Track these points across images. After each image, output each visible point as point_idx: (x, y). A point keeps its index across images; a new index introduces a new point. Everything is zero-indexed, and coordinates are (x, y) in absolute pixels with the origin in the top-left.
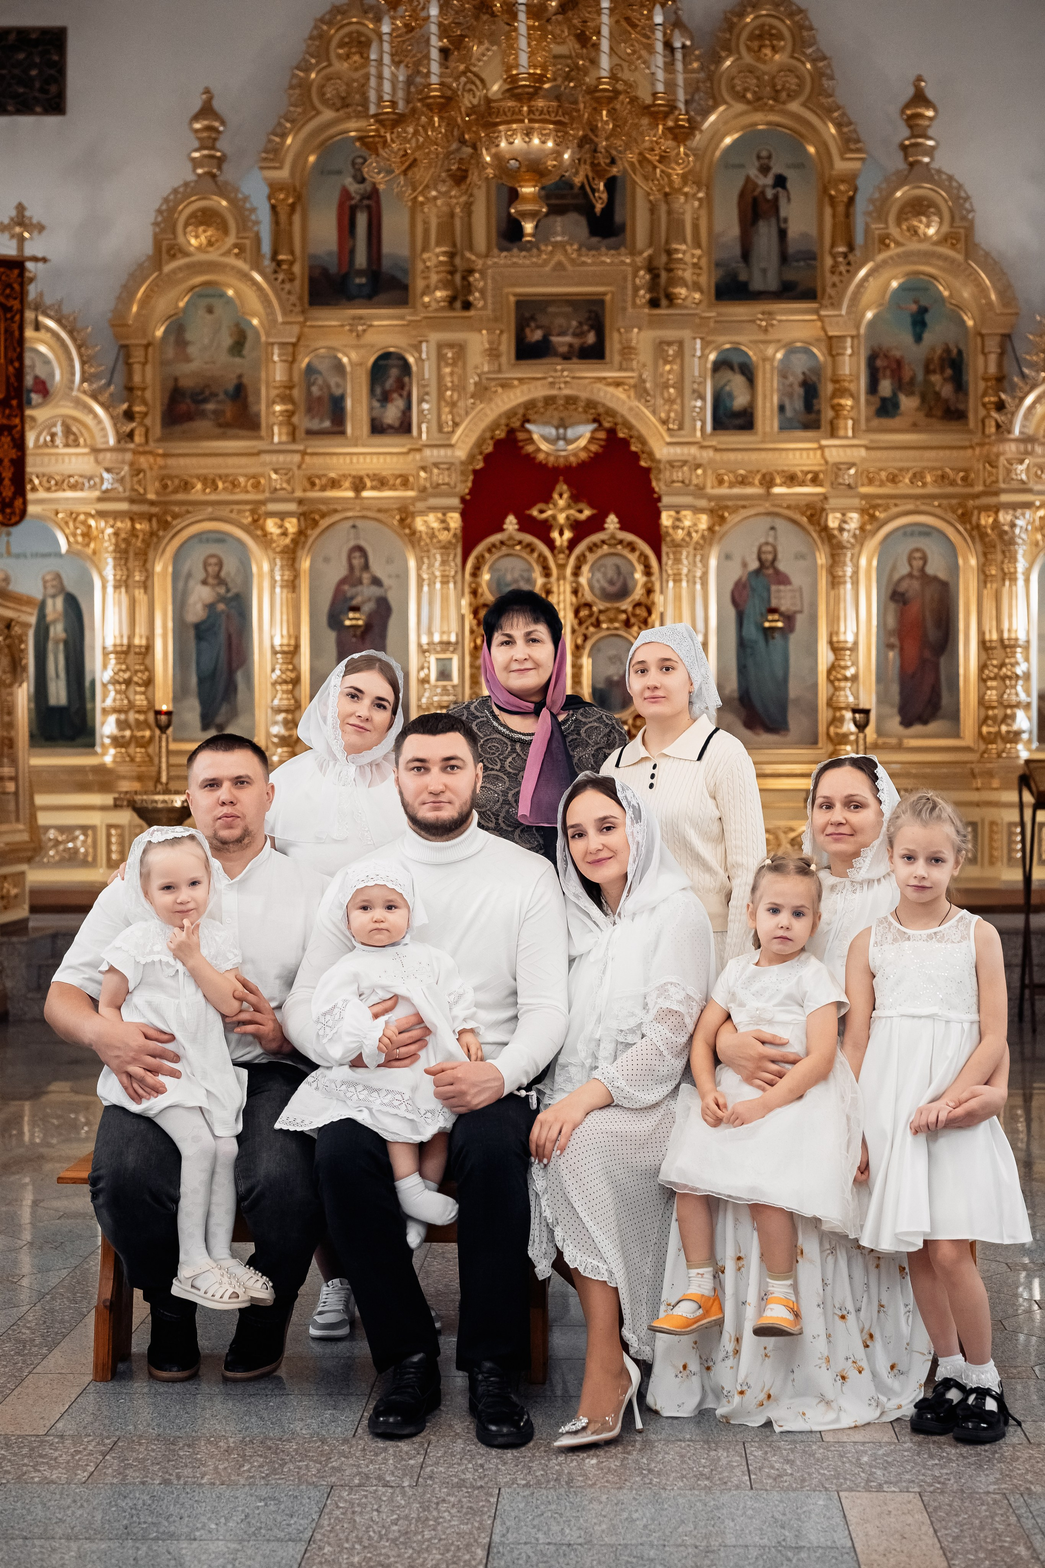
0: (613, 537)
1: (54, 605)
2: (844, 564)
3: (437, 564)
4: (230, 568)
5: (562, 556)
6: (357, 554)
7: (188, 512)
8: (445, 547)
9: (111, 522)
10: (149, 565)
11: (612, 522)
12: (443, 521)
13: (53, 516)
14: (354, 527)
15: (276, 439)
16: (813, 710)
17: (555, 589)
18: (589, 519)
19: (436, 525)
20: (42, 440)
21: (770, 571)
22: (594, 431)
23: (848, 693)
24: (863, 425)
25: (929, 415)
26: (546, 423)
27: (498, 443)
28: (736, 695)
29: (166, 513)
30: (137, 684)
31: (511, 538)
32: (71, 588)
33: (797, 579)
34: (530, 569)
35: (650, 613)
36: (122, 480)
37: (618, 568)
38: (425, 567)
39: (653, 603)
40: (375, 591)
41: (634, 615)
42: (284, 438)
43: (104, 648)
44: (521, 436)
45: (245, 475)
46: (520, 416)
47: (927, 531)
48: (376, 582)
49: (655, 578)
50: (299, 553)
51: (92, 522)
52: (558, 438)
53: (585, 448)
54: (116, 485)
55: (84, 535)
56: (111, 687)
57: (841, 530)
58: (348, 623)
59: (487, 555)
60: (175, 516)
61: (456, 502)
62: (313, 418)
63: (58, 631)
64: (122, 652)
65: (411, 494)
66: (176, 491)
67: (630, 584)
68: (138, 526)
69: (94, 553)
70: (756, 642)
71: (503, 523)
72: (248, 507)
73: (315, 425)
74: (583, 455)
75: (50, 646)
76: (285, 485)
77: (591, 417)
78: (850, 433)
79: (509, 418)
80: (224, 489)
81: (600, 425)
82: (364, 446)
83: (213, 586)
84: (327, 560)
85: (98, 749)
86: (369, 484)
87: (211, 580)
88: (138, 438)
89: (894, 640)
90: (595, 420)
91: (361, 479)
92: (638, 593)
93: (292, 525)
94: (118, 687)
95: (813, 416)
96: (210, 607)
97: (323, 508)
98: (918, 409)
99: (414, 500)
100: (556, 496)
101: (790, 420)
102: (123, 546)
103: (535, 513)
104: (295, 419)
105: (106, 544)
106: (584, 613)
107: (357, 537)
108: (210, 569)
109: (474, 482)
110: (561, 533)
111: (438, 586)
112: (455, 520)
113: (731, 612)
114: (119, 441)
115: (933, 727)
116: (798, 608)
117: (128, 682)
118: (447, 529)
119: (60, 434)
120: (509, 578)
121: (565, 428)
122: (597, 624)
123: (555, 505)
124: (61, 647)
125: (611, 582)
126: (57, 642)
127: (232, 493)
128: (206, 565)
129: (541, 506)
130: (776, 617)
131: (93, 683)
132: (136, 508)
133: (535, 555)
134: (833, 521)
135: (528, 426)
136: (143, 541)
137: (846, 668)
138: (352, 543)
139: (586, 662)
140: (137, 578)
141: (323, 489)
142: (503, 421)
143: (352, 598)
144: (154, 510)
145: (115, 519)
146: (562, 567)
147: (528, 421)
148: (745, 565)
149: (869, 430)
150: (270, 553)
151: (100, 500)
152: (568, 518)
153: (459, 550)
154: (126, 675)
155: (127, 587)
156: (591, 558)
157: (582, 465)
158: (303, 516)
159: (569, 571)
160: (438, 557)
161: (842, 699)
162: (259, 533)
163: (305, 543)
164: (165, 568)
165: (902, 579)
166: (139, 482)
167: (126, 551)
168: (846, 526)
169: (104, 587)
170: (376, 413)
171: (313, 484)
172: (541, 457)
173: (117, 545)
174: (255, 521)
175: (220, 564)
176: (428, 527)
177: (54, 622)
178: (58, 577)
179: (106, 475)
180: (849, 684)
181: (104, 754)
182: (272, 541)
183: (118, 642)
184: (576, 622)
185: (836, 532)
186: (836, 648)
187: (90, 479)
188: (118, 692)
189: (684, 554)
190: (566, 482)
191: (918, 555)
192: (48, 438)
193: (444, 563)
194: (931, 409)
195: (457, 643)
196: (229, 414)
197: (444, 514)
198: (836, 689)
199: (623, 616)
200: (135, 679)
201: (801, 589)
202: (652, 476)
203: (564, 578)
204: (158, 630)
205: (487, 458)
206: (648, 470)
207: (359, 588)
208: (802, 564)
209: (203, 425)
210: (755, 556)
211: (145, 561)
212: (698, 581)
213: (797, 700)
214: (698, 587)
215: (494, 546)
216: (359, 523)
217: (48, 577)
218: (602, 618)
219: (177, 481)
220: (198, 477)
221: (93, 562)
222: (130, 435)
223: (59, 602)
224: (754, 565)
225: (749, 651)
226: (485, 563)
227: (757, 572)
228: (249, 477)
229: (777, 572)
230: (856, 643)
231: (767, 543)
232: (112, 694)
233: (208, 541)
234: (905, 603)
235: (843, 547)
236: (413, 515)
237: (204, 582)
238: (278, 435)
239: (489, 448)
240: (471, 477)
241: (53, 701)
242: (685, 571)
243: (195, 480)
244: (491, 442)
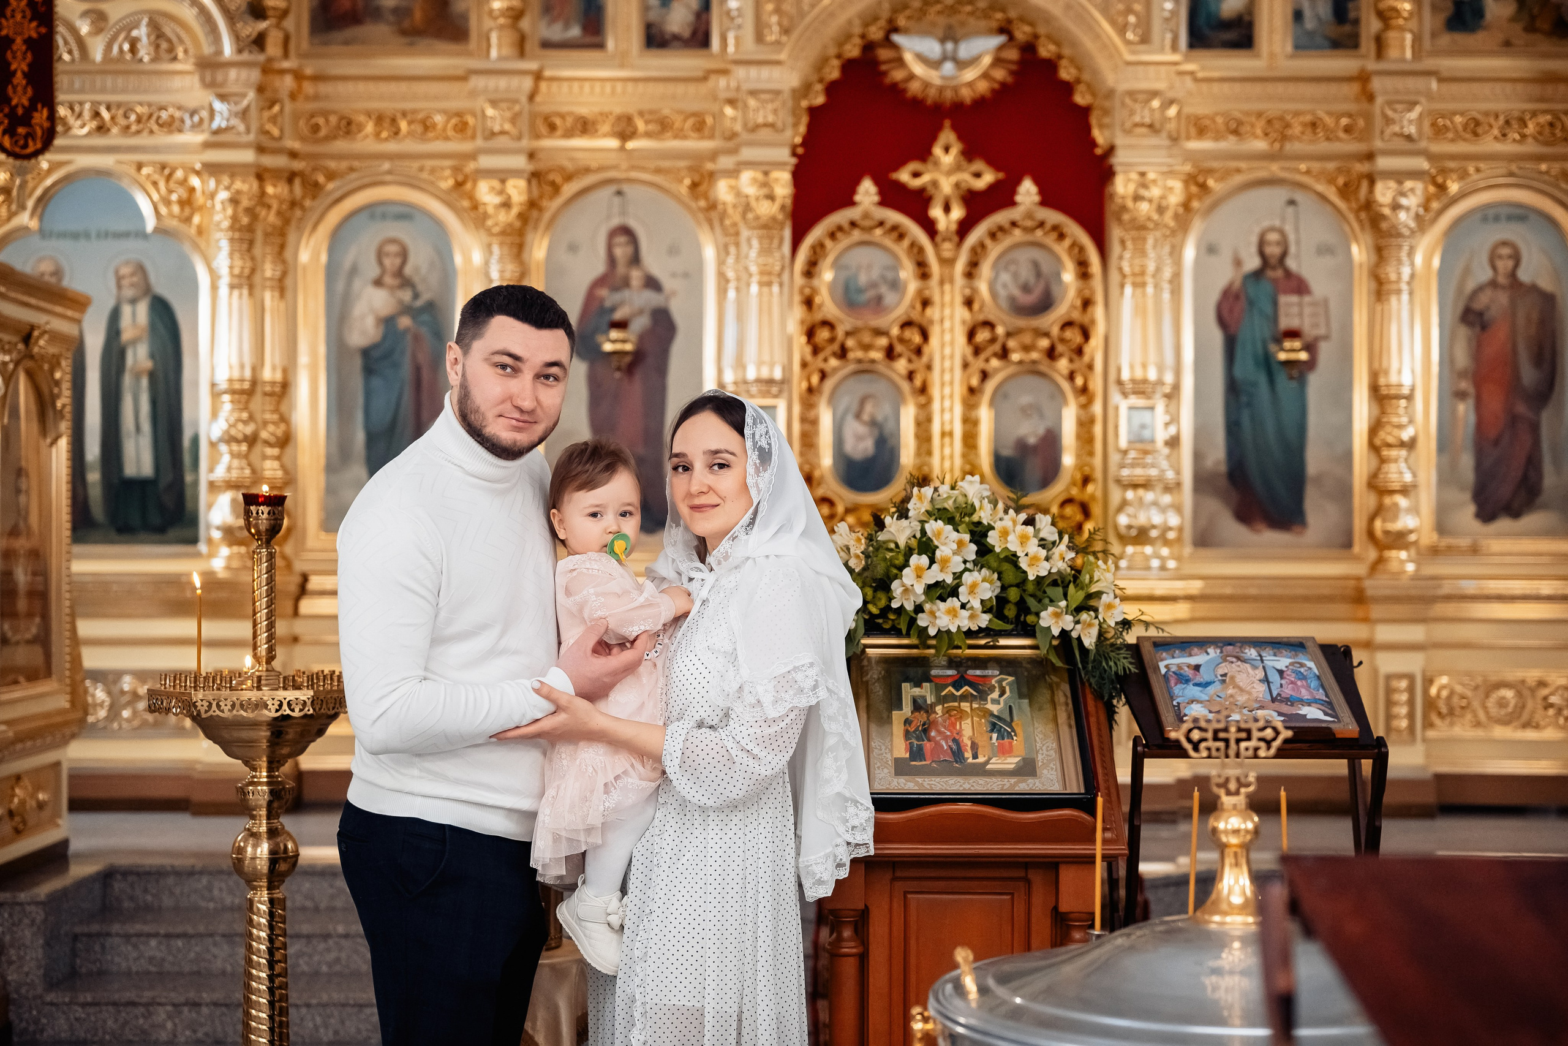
0: (1029, 215)
1: (134, 314)
2: (1400, 262)
3: (753, 254)
4: (419, 261)
5: (947, 246)
6: (621, 239)
7: (352, 169)
8: (767, 227)
9: (226, 180)
10: (288, 254)
11: (1028, 191)
12: (765, 185)
13: (132, 171)
14: (619, 193)
15: (494, 53)
16: (1343, 493)
17: (936, 298)
18: (992, 188)
19: (751, 190)
20: (115, 49)
21: (1279, 273)
22: (1001, 48)
23: (1403, 466)
24: (1427, 43)
25: (1530, 28)
26: (925, 33)
27: (848, 66)
28: (1223, 468)
29: (315, 169)
30: (267, 443)
31: (866, 215)
32: (161, 289)
33: (1320, 284)
34: (896, 266)
35: (1086, 335)
36: (244, 114)
37: (1036, 265)
38: (730, 260)
39: (1093, 322)
40: (649, 299)
41: (1062, 340)
42: (507, 51)
43: (213, 385)
44: (884, 54)
45: (444, 112)
46: (882, 23)
47: (1520, 214)
48: (652, 283)
49: (1097, 282)
50: (530, 237)
51: (195, 181)
52: (944, 58)
53: (985, 76)
54: (235, 122)
55: (182, 203)
56: (223, 448)
57: (1396, 207)
58: (608, 347)
59: (829, 243)
60: (331, 176)
61: (784, 155)
62: (552, 21)
63: (139, 357)
64: (242, 392)
65: (706, 145)
66: (331, 137)
67: (1055, 290)
68: (270, 190)
69: (200, 231)
70: (1254, 384)
71: (853, 191)
72: (448, 163)
73: (556, 32)
74: (983, 87)
75: (127, 380)
76: (507, 127)
77: (994, 25)
78: (1409, 54)
79: (866, 25)
80: (410, 134)
81: (1012, 39)
82: (633, 67)
83: (392, 289)
84: (573, 248)
85: (202, 547)
86: (641, 125)
87: (388, 280)
88: (273, 48)
89: (1465, 385)
90: (1001, 31)
91: (629, 119)
92: (1066, 306)
93: (517, 190)
94: (235, 447)
95: (1347, 28)
96: (388, 322)
97: (569, 166)
98: (1513, 19)
99: (714, 156)
100: (937, 151)
101: (1311, 34)
102: (245, 220)
103: (904, 176)
104: (525, 24)
105: (217, 217)
106: (982, 336)
107: (623, 212)
108: (387, 262)
109: (810, 127)
110: (947, 209)
111: (754, 288)
112: (783, 185)
113: (1216, 337)
114: (240, 51)
115: (1532, 520)
116: (1322, 331)
117: (252, 440)
118: (771, 197)
119: (145, 40)
120: (863, 279)
121: (956, 41)
122: (1004, 354)
123: (937, 163)
124: (145, 382)
125: (1026, 288)
126: (137, 376)
127: (423, 137)
128: (380, 255)
129: (913, 166)
130: (1297, 344)
131: (195, 441)
132: (268, 161)
133: (906, 243)
134: (1384, 193)
135: (897, 38)
136: (279, 213)
137: (1400, 427)
138: (616, 222)
139: (985, 415)
140: (268, 273)
141: (569, 134)
142: (857, 30)
143: (613, 309)
144: (298, 165)
145: (232, 176)
146: (948, 263)
147: (896, 30)
148: (1238, 263)
149: (1436, 53)
150: (483, 235)
151: (207, 145)
152: (957, 185)
153: (787, 233)
154: (249, 429)
155: (251, 287)
156: (994, 251)
157: (980, 103)
158: (536, 176)
159: (960, 266)
160: (755, 243)
161: (1393, 476)
162: (466, 203)
163: (538, 220)
164: (315, 256)
165: (1480, 289)
166: (273, 120)
167: (250, 229)
168: (1404, 201)
169: (214, 288)
170: (653, 16)
171: (552, 127)
172: (914, 87)
173: (235, 218)
174: (459, 185)
175: (404, 254)
176: (738, 194)
177: (134, 342)
178: (141, 269)
179: (218, 105)
180: (1403, 453)
181: (211, 555)
182: (485, 216)
183: (236, 375)
184: (969, 351)
185: (1386, 211)
186: (1381, 396)
187: (193, 113)
188: (233, 455)
189: (1150, 242)
190: (955, 128)
191: (1505, 251)
192: (126, 47)
193: (765, 251)
194: (1533, 18)
195: (783, 382)
196: (418, 15)
197: (766, 173)
198: (1383, 461)
199: (1044, 343)
200: (264, 435)
201: (1326, 302)
202: (1093, 121)
203: (952, 281)
204: (303, 359)
205: (831, 89)
206: (1086, 111)
207: (626, 294)
208: (1328, 261)
209: (379, 30)
210: (1254, 249)
211: (282, 247)
212: (1166, 287)
213: (1319, 479)
214: (1166, 296)
215: (840, 228)
216: (626, 188)
217: (125, 271)
218: (1011, 344)
219: (333, 119)
220: (369, 114)
221: (196, 247)
222: (259, 42)
223: (143, 310)
224: (1253, 263)
225: (1244, 399)
226: (825, 256)
227: (1257, 275)
228: (449, 114)
229: (1288, 274)
230: (1413, 389)
231: (1272, 229)
232: (226, 459)
233: (384, 216)
234: (1484, 327)
235: (1399, 235)
236: (712, 176)
237: (378, 283)
238: (498, 47)
239: (834, 73)
240: (805, 120)
241: (130, 470)
242: (1151, 267)
243: (362, 118)
244: (836, 63)
